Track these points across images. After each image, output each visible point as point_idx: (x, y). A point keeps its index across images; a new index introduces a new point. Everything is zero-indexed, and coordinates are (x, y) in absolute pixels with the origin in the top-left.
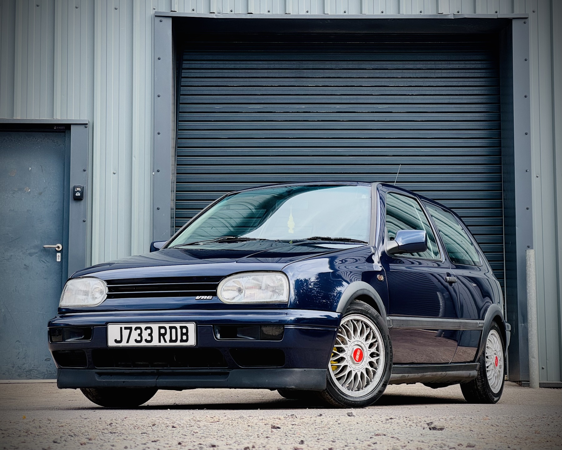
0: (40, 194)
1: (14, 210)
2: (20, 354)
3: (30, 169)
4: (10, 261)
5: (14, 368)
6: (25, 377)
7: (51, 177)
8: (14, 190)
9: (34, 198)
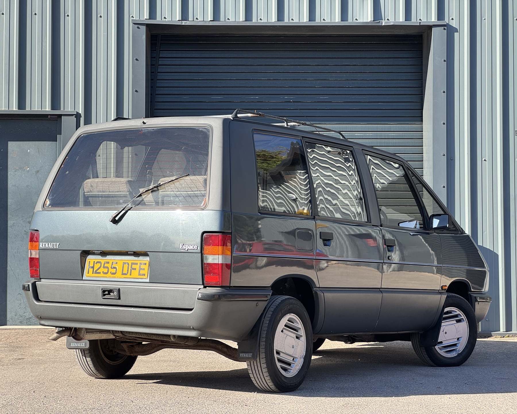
0: (38, 171)
1: (15, 185)
2: (21, 305)
3: (29, 151)
4: (13, 227)
5: (17, 316)
6: (25, 323)
7: (46, 158)
8: (16, 169)
9: (32, 175)
